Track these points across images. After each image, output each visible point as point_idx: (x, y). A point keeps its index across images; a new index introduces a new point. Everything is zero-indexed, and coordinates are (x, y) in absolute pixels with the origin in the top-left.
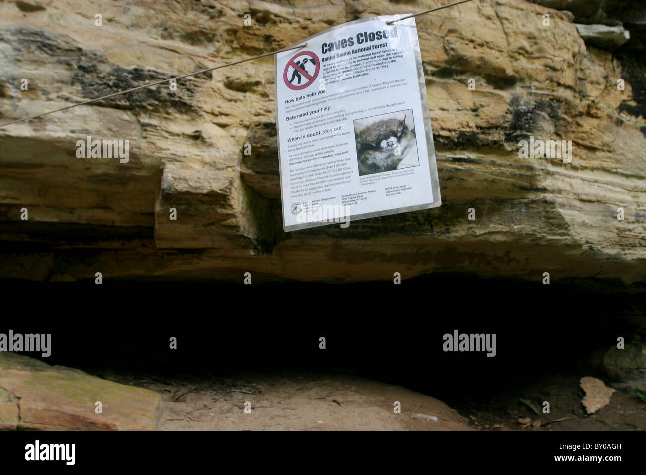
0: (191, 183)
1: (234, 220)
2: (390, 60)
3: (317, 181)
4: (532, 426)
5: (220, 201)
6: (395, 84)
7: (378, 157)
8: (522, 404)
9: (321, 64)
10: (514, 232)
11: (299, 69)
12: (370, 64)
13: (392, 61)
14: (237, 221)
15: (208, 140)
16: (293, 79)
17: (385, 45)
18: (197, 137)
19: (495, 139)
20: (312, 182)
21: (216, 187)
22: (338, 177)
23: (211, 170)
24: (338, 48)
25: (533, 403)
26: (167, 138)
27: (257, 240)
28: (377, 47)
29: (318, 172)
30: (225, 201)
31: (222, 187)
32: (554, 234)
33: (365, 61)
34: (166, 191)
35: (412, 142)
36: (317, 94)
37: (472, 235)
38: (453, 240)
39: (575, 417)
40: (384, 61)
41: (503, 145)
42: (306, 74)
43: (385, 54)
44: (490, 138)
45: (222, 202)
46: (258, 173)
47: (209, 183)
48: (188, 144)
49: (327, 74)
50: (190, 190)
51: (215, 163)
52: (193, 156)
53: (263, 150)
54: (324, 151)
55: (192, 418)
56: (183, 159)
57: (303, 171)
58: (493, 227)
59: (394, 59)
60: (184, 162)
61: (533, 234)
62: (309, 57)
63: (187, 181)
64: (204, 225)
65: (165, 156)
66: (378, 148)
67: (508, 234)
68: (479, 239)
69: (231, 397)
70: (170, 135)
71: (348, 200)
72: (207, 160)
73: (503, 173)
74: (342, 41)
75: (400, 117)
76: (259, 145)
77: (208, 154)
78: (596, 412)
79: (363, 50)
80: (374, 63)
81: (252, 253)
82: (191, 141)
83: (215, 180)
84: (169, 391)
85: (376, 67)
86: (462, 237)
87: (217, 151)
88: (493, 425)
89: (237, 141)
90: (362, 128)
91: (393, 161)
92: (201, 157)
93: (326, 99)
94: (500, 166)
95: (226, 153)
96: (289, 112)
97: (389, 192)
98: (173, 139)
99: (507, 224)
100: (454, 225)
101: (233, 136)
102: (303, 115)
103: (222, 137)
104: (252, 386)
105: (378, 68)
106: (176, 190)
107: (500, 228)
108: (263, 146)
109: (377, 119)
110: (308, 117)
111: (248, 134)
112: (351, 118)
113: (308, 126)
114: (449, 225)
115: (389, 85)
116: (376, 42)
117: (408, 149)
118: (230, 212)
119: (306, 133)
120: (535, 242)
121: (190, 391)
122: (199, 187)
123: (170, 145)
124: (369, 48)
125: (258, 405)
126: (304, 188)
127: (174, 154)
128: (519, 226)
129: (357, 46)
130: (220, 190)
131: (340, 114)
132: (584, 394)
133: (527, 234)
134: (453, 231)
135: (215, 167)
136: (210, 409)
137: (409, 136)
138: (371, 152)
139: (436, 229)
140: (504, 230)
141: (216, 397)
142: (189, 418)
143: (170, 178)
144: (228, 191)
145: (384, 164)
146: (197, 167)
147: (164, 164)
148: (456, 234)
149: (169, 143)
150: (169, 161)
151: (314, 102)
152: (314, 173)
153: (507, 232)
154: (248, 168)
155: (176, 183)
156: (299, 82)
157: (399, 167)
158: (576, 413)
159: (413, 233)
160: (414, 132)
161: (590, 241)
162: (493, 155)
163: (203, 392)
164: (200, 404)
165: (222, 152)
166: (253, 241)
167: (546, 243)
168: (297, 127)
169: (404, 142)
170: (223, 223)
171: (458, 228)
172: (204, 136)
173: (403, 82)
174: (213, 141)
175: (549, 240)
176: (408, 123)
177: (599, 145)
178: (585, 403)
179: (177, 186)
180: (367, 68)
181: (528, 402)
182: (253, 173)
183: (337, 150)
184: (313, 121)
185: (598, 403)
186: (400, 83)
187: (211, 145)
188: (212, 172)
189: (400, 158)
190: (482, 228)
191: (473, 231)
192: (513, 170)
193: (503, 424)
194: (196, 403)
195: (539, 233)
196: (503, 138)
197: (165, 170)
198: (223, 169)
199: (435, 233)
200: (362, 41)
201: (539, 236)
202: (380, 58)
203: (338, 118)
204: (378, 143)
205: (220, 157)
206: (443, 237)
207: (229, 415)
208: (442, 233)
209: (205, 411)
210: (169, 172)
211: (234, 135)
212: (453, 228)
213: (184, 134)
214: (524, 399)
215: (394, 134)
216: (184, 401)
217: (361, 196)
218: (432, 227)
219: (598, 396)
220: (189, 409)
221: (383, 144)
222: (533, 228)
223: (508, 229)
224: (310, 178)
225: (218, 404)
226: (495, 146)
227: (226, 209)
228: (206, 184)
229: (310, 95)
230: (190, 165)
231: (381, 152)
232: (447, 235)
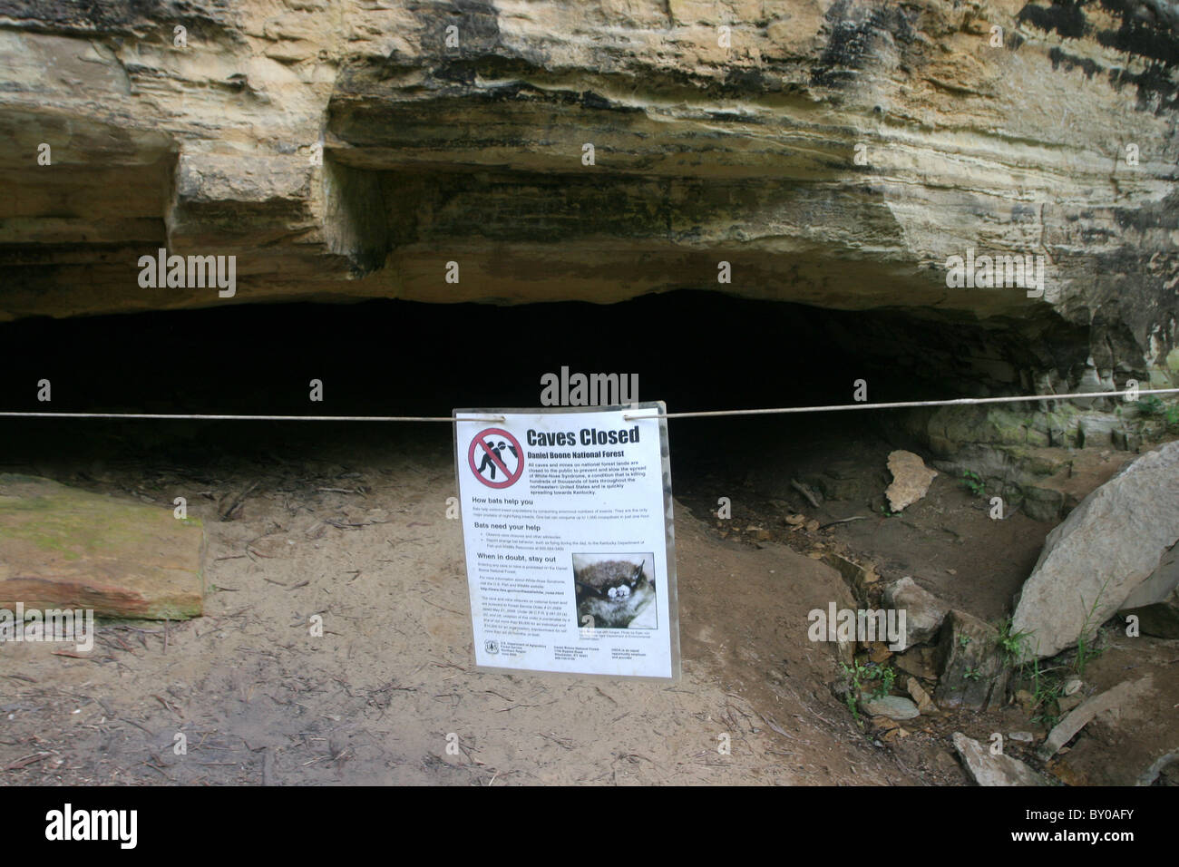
0: (235, 185)
1: (316, 234)
2: (627, 478)
3: (521, 620)
4: (805, 529)
5: (292, 210)
6: (633, 514)
7: (606, 608)
8: (794, 490)
9: (527, 461)
10: (809, 239)
11: (492, 456)
12: (599, 479)
13: (629, 480)
14: (321, 236)
15: (261, 94)
16: (483, 468)
17: (621, 454)
18: (238, 87)
19: (794, 81)
20: (514, 620)
21: (283, 189)
22: (549, 622)
23: (270, 154)
24: (552, 444)
25: (811, 489)
26: (180, 92)
27: (357, 255)
28: (609, 455)
29: (522, 609)
30: (299, 210)
31: (295, 189)
32: (876, 243)
33: (591, 474)
34: (189, 200)
35: (650, 597)
36: (520, 503)
37: (738, 240)
38: (703, 247)
39: (872, 515)
40: (618, 478)
41: (806, 91)
42: (504, 467)
43: (620, 467)
44: (785, 79)
45: (295, 212)
46: (357, 145)
47: (270, 182)
48: (222, 102)
49: (534, 479)
50: (235, 197)
51: (276, 139)
52: (233, 126)
53: (367, 106)
54: (530, 584)
55: (257, 551)
56: (214, 132)
57: (501, 602)
58: (774, 227)
59: (632, 477)
60: (217, 138)
61: (840, 243)
62: (508, 443)
63: (228, 181)
64: (260, 246)
65: (180, 129)
66: (604, 596)
67: (799, 241)
68: (747, 247)
69: (320, 502)
70: (185, 86)
71: (563, 653)
72: (262, 132)
73: (800, 139)
74: (558, 434)
75: (637, 561)
76: (359, 97)
77: (262, 122)
78: (905, 508)
79: (588, 455)
80: (604, 478)
81: (349, 277)
82: (227, 95)
83: (281, 176)
84: (211, 498)
85: (606, 484)
86: (721, 243)
87: (280, 115)
88: (746, 526)
89: (317, 93)
90: (583, 566)
91: (623, 617)
92: (249, 126)
93: (533, 514)
94: (797, 127)
95: (296, 118)
96: (479, 515)
97: (616, 653)
98: (191, 93)
99: (798, 223)
100: (707, 222)
101: (308, 83)
102: (500, 527)
103: (289, 85)
104: (354, 477)
105: (609, 487)
106: (208, 197)
107: (786, 229)
108: (366, 100)
109: (606, 559)
110: (507, 531)
111: (338, 77)
112: (569, 550)
113: (506, 544)
114: (700, 221)
115: (624, 514)
116: (608, 447)
117: (643, 606)
118: (308, 225)
119: (505, 552)
120: (842, 256)
121: (249, 496)
122: (251, 191)
123: (187, 105)
124: (598, 455)
125: (367, 519)
126: (503, 624)
127: (197, 125)
128: (818, 228)
129: (579, 448)
130: (291, 195)
131: (553, 540)
132: (891, 478)
133: (830, 241)
134: (705, 232)
135: (278, 147)
136: (286, 531)
137: (647, 589)
138: (594, 599)
139: (676, 228)
140: (793, 234)
141: (294, 505)
142: (253, 552)
143: (194, 175)
144: (304, 193)
145: (612, 619)
146: (243, 146)
147: (180, 145)
148: (710, 238)
149: (186, 101)
150: (188, 139)
151: (515, 513)
152: (516, 609)
153: (796, 237)
154: (339, 138)
155: (206, 186)
156: (493, 476)
157: (631, 625)
158: (874, 508)
159: (636, 234)
160: (653, 584)
161: (932, 255)
162: (788, 109)
163: (269, 495)
164: (268, 522)
165: (289, 116)
166: (351, 259)
167: (860, 258)
168: (491, 541)
169: (639, 595)
170: (296, 240)
171: (714, 227)
172: (253, 86)
173: (644, 513)
174: (271, 95)
175: (864, 253)
176: (646, 570)
177: (974, 86)
178: (890, 495)
179: (210, 189)
180: (594, 484)
181: (803, 488)
182: (348, 147)
183: (548, 587)
184: (515, 539)
185: (909, 495)
186: (639, 513)
187: (267, 103)
188: (273, 158)
189: (632, 614)
190: (755, 228)
191: (739, 235)
192: (819, 135)
193: (762, 524)
194: (261, 520)
195: (850, 241)
196: (808, 78)
197: (181, 156)
198: (294, 151)
199: (673, 234)
200: (589, 441)
201: (849, 245)
202: (614, 473)
203: (550, 545)
204: (606, 588)
205: (286, 126)
206: (687, 243)
207: (319, 542)
208: (687, 235)
209: (278, 537)
210: (191, 161)
211: (311, 81)
212: (705, 227)
213: (212, 82)
214: (798, 481)
215: (627, 583)
216: (240, 517)
217: (579, 652)
218: (669, 225)
219: (910, 483)
220: (251, 534)
221: (612, 592)
222: (841, 232)
223: (799, 233)
224: (510, 614)
225: (299, 521)
226: (792, 93)
227: (302, 221)
228: (264, 185)
229: (510, 502)
230: (230, 143)
231: (609, 602)
232: (695, 238)
